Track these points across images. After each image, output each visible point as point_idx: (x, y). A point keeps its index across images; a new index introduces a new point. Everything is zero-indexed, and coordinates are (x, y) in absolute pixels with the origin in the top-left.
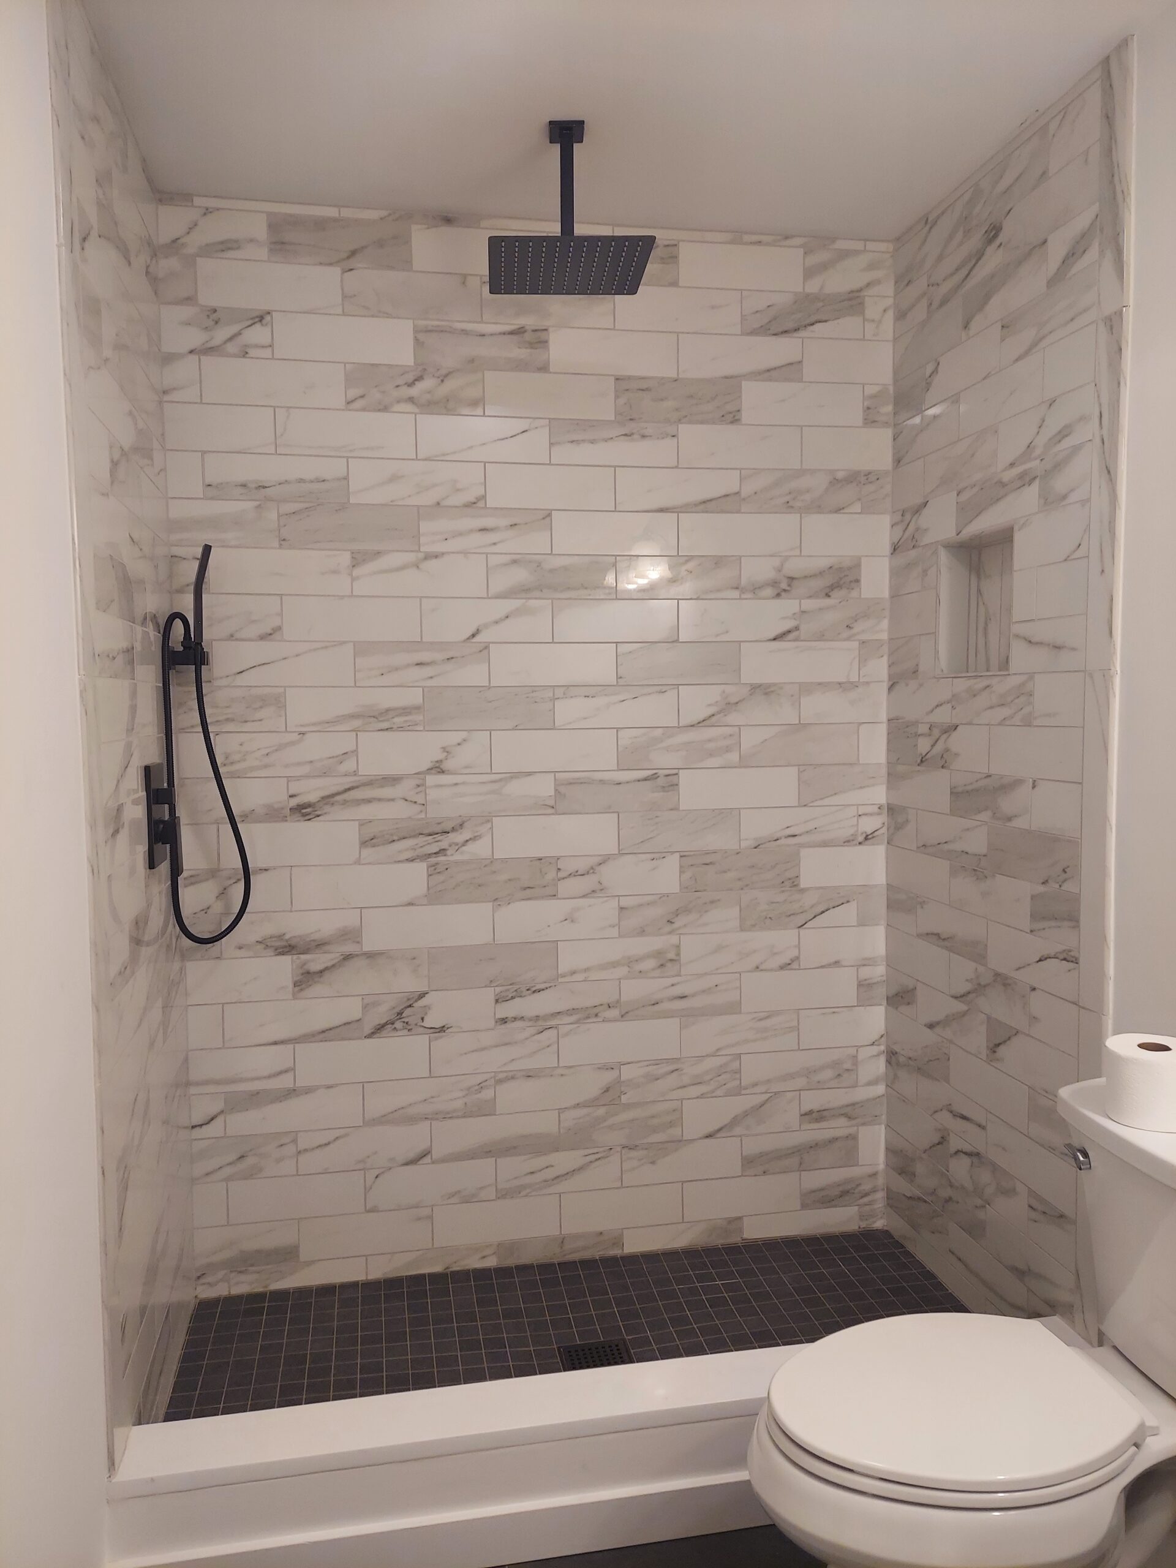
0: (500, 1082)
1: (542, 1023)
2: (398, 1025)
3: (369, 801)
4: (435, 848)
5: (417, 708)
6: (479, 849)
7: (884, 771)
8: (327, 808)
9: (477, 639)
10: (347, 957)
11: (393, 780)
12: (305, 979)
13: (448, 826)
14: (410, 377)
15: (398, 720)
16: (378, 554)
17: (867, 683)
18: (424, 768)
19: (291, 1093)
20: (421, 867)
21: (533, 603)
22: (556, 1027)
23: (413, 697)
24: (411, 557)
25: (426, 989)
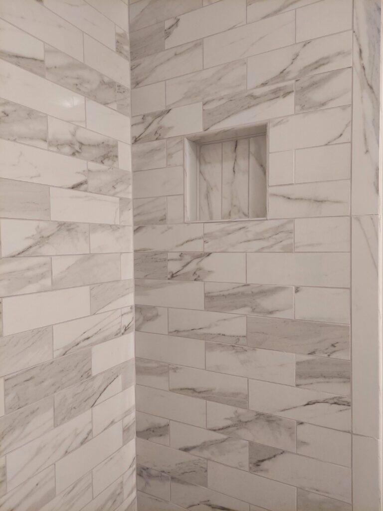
7: (132, 284)
17: (124, 226)
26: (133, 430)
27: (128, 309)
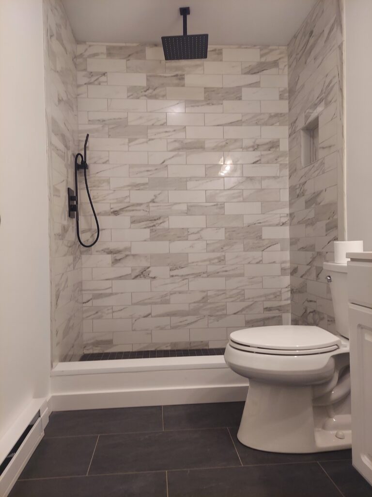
0: (171, 294)
1: (184, 277)
2: (142, 276)
3: (133, 210)
4: (152, 225)
5: (147, 184)
6: (165, 225)
7: (288, 203)
8: (121, 212)
9: (164, 163)
10: (127, 256)
11: (140, 204)
12: (116, 261)
13: (156, 218)
14: (145, 89)
15: (142, 187)
16: (136, 139)
17: (282, 177)
18: (149, 201)
19: (111, 294)
20: (148, 230)
21: (180, 153)
22: (188, 279)
23: (146, 180)
24: (144, 140)
25: (149, 266)
26: (289, 271)
27: (286, 215)
